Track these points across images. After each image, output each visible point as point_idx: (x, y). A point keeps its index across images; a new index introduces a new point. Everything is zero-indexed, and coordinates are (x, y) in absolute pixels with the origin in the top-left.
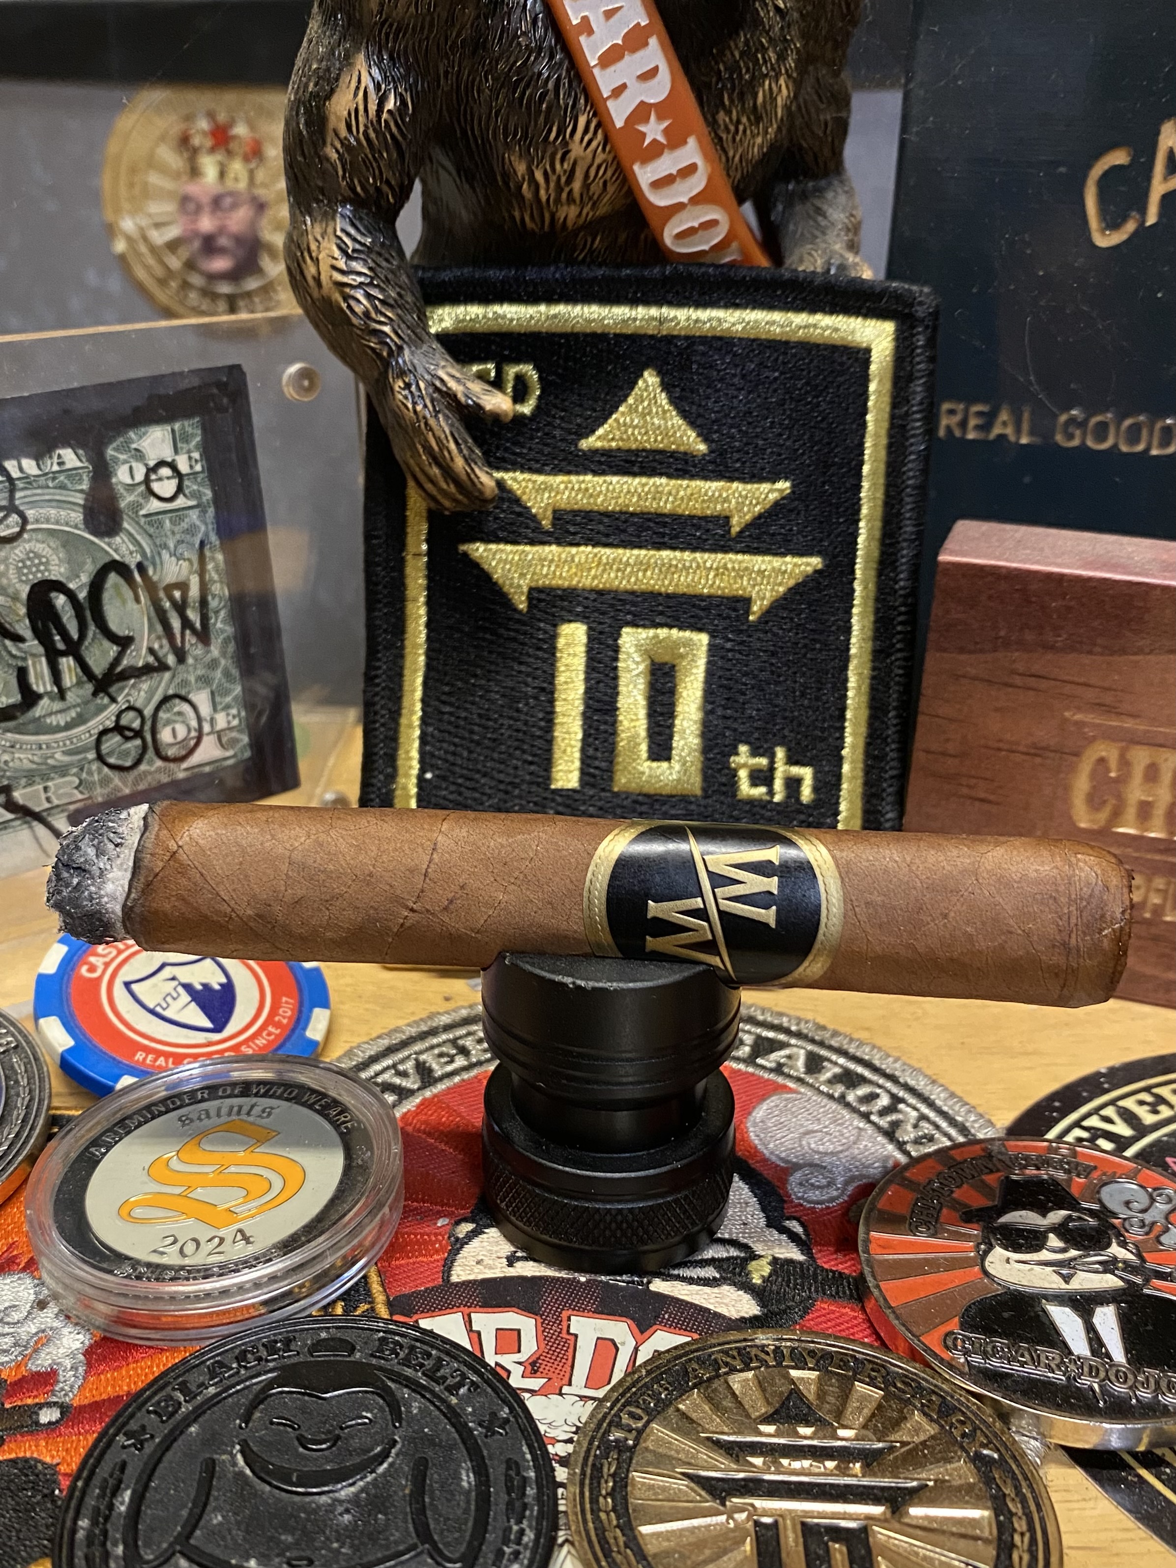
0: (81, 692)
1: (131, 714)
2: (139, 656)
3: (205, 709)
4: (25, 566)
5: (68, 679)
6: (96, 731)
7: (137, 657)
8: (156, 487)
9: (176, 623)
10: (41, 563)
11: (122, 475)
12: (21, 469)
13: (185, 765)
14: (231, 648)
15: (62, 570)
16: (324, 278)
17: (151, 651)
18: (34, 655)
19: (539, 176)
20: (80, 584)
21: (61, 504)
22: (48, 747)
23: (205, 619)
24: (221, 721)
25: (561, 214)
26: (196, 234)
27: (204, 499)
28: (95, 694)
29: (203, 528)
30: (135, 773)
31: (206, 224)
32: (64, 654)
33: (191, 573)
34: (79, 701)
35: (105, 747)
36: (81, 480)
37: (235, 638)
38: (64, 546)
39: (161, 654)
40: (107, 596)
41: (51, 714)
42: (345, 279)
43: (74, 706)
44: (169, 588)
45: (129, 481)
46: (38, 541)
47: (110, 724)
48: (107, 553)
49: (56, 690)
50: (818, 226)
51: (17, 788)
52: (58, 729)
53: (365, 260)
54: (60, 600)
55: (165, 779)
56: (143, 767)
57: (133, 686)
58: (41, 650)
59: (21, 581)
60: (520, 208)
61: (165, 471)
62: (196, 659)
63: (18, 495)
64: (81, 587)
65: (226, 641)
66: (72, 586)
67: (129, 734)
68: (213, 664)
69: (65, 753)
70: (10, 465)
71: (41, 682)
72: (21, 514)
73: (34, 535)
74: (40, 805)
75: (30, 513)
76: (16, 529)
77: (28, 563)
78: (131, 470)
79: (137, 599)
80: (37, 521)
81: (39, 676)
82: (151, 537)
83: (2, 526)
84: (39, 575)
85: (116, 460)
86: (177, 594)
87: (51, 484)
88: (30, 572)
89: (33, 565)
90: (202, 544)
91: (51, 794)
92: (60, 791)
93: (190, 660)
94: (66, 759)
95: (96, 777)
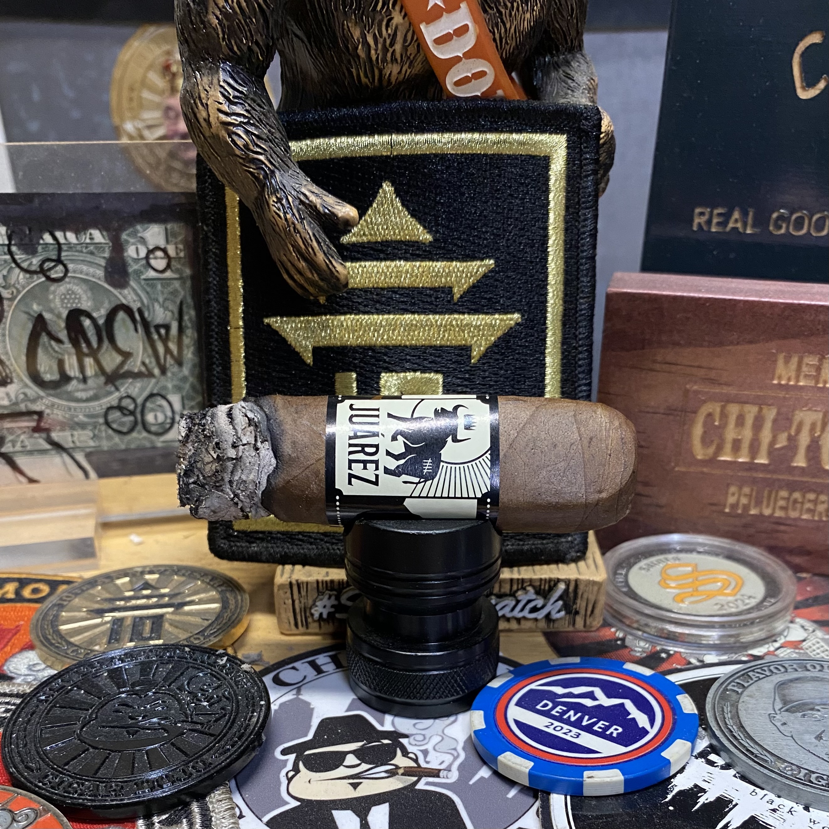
0: (97, 381)
1: (129, 400)
3: (177, 407)
4: (65, 298)
6: (105, 407)
7: (135, 365)
8: (153, 262)
9: (161, 349)
10: (76, 298)
12: (66, 238)
15: (89, 304)
18: (69, 354)
20: (100, 315)
21: (91, 263)
22: (75, 409)
27: (185, 275)
28: (106, 384)
29: (182, 293)
30: (127, 438)
32: (87, 355)
33: (173, 319)
34: (95, 385)
35: (110, 417)
36: (105, 251)
37: (198, 364)
38: (91, 290)
39: (150, 366)
40: (117, 325)
41: (78, 390)
43: (92, 389)
44: (157, 327)
45: (135, 256)
46: (74, 284)
47: (114, 404)
48: (119, 299)
49: (81, 376)
51: (54, 430)
52: (82, 400)
54: (87, 323)
55: (148, 445)
56: (134, 434)
57: (131, 383)
58: (73, 351)
59: (62, 307)
61: (159, 254)
62: (172, 373)
63: (63, 254)
64: (100, 317)
65: (193, 366)
66: (95, 315)
68: (184, 379)
69: (85, 416)
70: (59, 235)
71: (72, 369)
72: (65, 266)
73: (72, 280)
74: (68, 444)
75: (71, 266)
76: (61, 275)
77: (68, 297)
78: (137, 249)
79: (136, 330)
80: (74, 272)
81: (71, 366)
82: (147, 293)
83: (52, 272)
84: (74, 305)
85: (127, 242)
86: (163, 331)
87: (84, 250)
88: (68, 302)
89: (71, 298)
90: (181, 303)
91: (75, 439)
92: (81, 439)
93: (169, 374)
94: (86, 420)
95: (104, 434)
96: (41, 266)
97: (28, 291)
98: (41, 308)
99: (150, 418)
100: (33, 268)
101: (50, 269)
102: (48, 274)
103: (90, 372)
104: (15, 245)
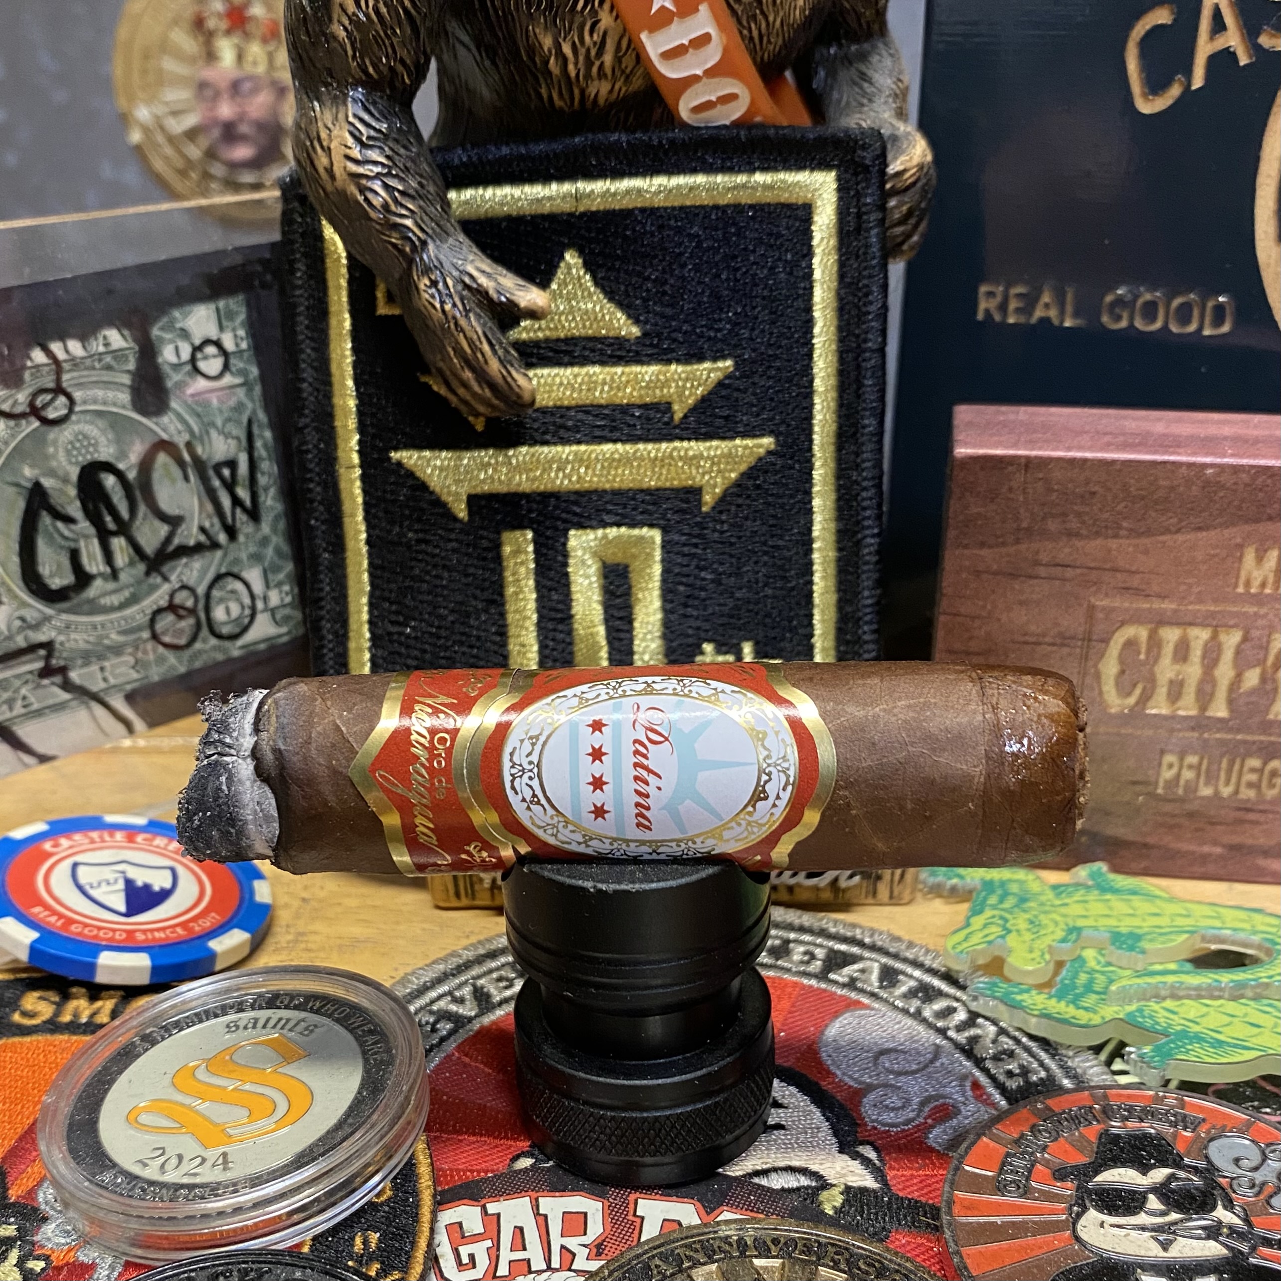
0: (134, 571)
1: (184, 594)
2: (189, 536)
3: (258, 587)
4: (74, 448)
6: (149, 611)
7: (189, 535)
8: (202, 365)
9: (226, 501)
10: (90, 445)
11: (168, 355)
12: (67, 351)
13: (240, 642)
14: (282, 525)
15: (111, 450)
16: (337, 170)
17: (203, 530)
18: (86, 537)
19: (567, 49)
20: (129, 464)
21: (107, 385)
22: (103, 626)
23: (254, 496)
24: (274, 598)
25: (592, 91)
26: (215, 122)
27: (251, 377)
28: (148, 573)
29: (250, 406)
30: (188, 653)
31: (226, 110)
32: (115, 534)
33: (240, 450)
34: (132, 580)
35: (159, 626)
36: (127, 360)
37: (286, 515)
38: (111, 426)
39: (212, 532)
40: (156, 477)
41: (105, 594)
42: (360, 170)
43: (127, 587)
44: (217, 468)
45: (175, 360)
46: (86, 422)
47: (163, 603)
48: (155, 433)
49: (108, 570)
50: (864, 94)
51: (74, 668)
52: (112, 609)
53: (380, 148)
54: (110, 481)
55: (220, 657)
56: (198, 645)
57: (186, 565)
58: (92, 531)
59: (71, 463)
60: (547, 85)
61: (211, 350)
62: (247, 536)
63: (65, 377)
64: (130, 468)
65: (276, 519)
66: (121, 466)
67: (182, 612)
68: (265, 541)
69: (120, 633)
70: (56, 347)
71: (94, 561)
72: (69, 396)
73: (82, 417)
74: (97, 686)
75: (77, 395)
76: (64, 412)
77: (78, 445)
78: (177, 349)
79: (187, 479)
80: (85, 402)
81: (91, 557)
82: (198, 416)
83: (50, 409)
84: (89, 457)
85: (161, 340)
86: (226, 473)
87: (97, 365)
88: (79, 454)
89: (82, 447)
90: (250, 422)
91: (107, 674)
92: (118, 671)
93: (241, 538)
94: (121, 639)
95: (151, 657)
96: (32, 404)
97: (14, 448)
98: (36, 471)
100: (19, 409)
101: (46, 406)
102: (43, 413)
103: (120, 560)
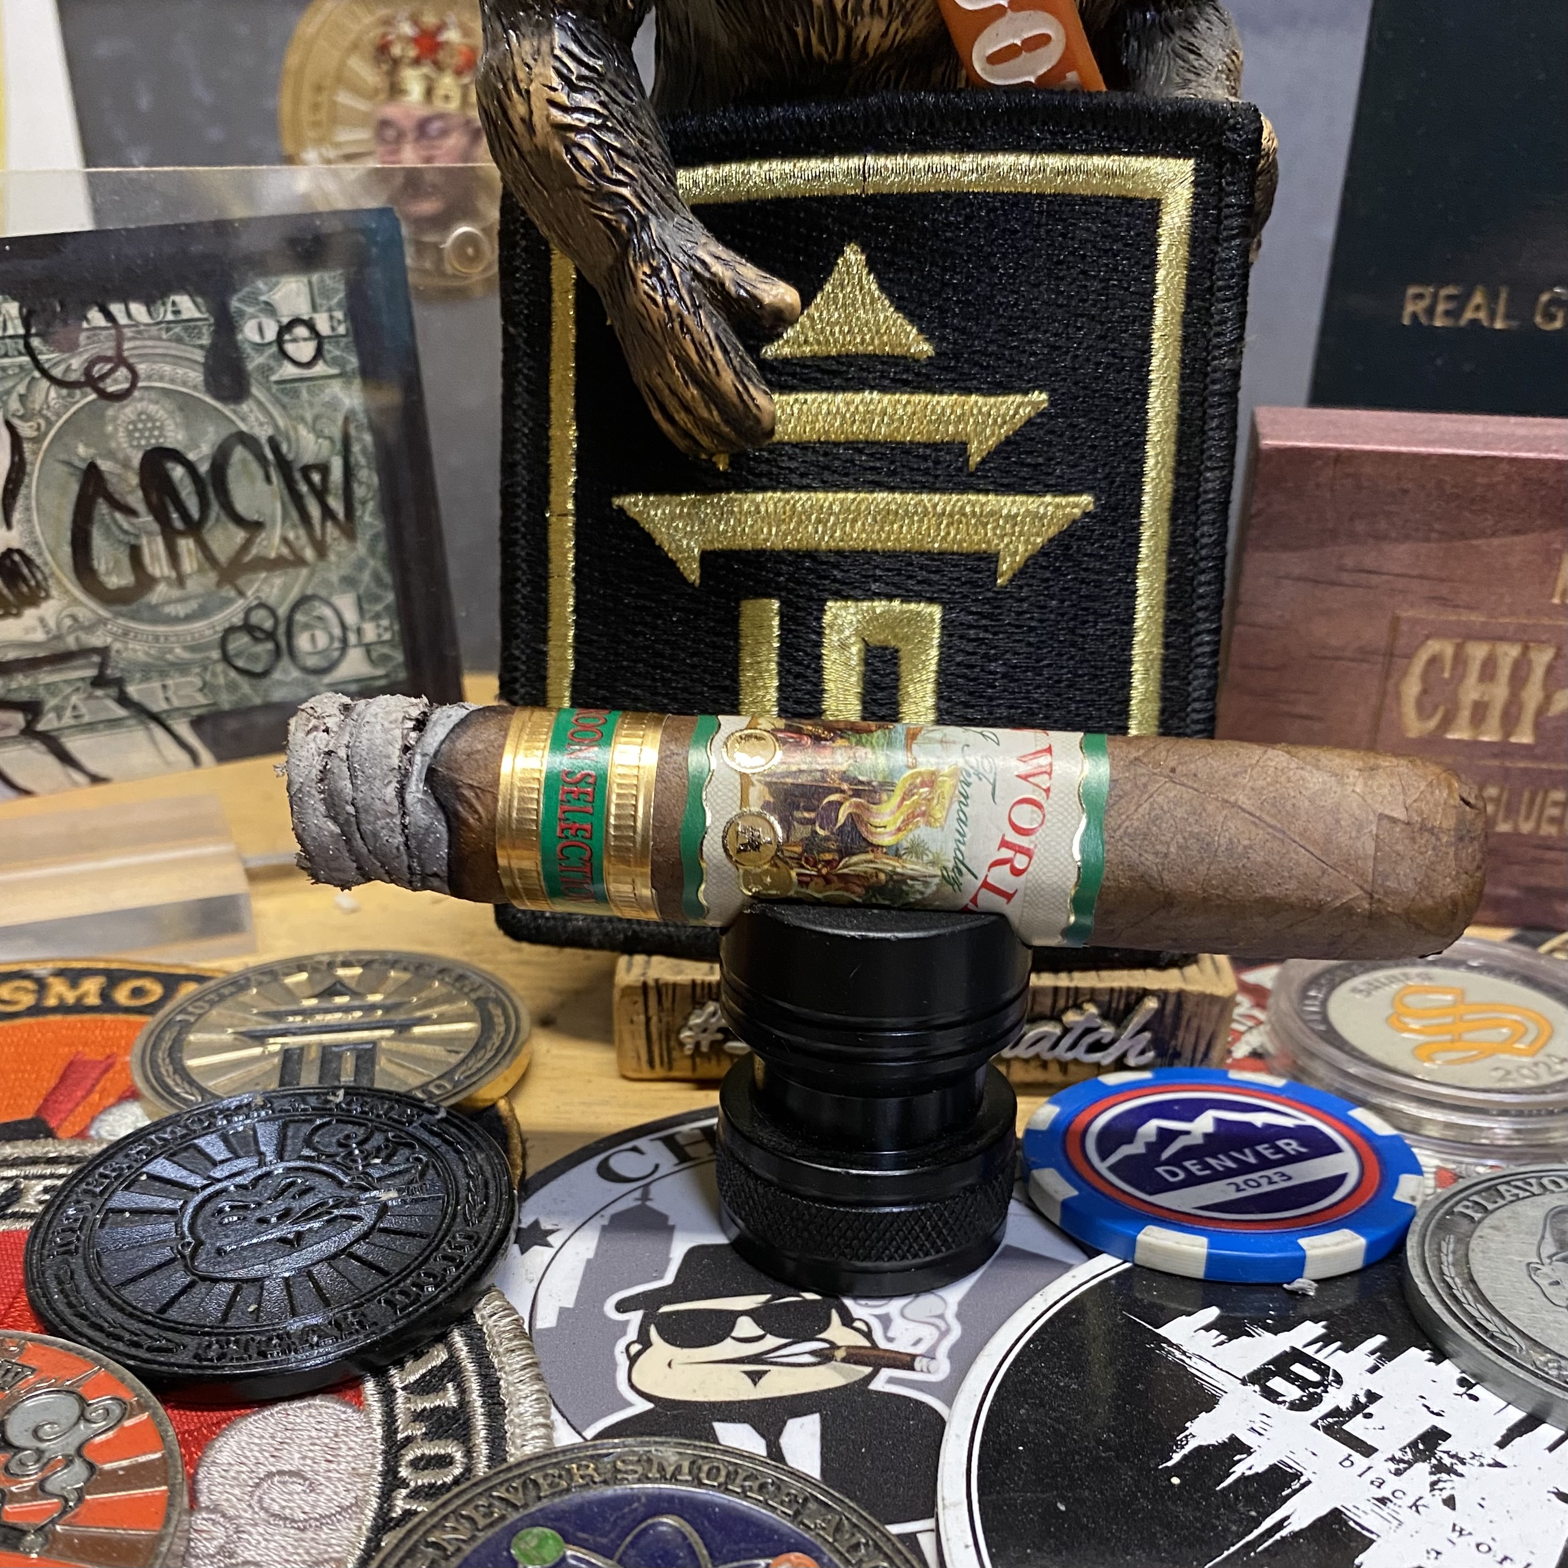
0: (204, 580)
1: (262, 613)
2: (271, 545)
3: (350, 617)
4: (136, 429)
5: (188, 565)
6: (220, 628)
7: (268, 546)
8: (290, 348)
9: (315, 511)
10: (154, 428)
11: (249, 332)
12: (129, 315)
13: (326, 678)
14: (382, 547)
15: (180, 437)
17: (285, 540)
18: (148, 533)
20: (201, 456)
21: (178, 360)
22: (166, 638)
23: (349, 509)
24: (370, 632)
27: (349, 368)
28: (220, 584)
29: (348, 403)
30: (264, 681)
32: (182, 534)
33: (332, 454)
34: (201, 590)
35: (232, 646)
36: (200, 333)
37: (387, 536)
38: (181, 409)
39: (296, 545)
40: (232, 473)
41: (169, 602)
43: (195, 597)
44: (307, 470)
45: (257, 339)
46: (151, 401)
47: (237, 620)
48: (233, 422)
49: (174, 575)
51: (131, 682)
52: (176, 620)
54: (178, 472)
55: (303, 692)
56: (276, 675)
57: (265, 580)
58: (156, 528)
59: (132, 446)
61: (301, 331)
62: (339, 555)
63: (127, 345)
64: (201, 459)
65: (375, 538)
66: (191, 456)
67: (259, 634)
68: (360, 564)
69: (186, 648)
70: (117, 308)
71: (158, 565)
72: (131, 369)
73: (146, 394)
74: (158, 705)
75: (142, 368)
76: (126, 385)
77: (140, 426)
78: (260, 326)
79: (268, 479)
80: (149, 378)
81: (154, 557)
82: (284, 407)
83: (109, 381)
84: (153, 441)
85: (241, 313)
86: (316, 477)
87: (164, 336)
88: (142, 437)
89: (145, 429)
90: (346, 422)
91: (170, 694)
92: (182, 693)
93: (332, 557)
94: (187, 655)
95: (221, 680)
96: (88, 372)
97: (66, 422)
98: (92, 451)
99: (303, 642)
100: (73, 377)
101: (103, 377)
102: (101, 385)
104: (37, 335)
